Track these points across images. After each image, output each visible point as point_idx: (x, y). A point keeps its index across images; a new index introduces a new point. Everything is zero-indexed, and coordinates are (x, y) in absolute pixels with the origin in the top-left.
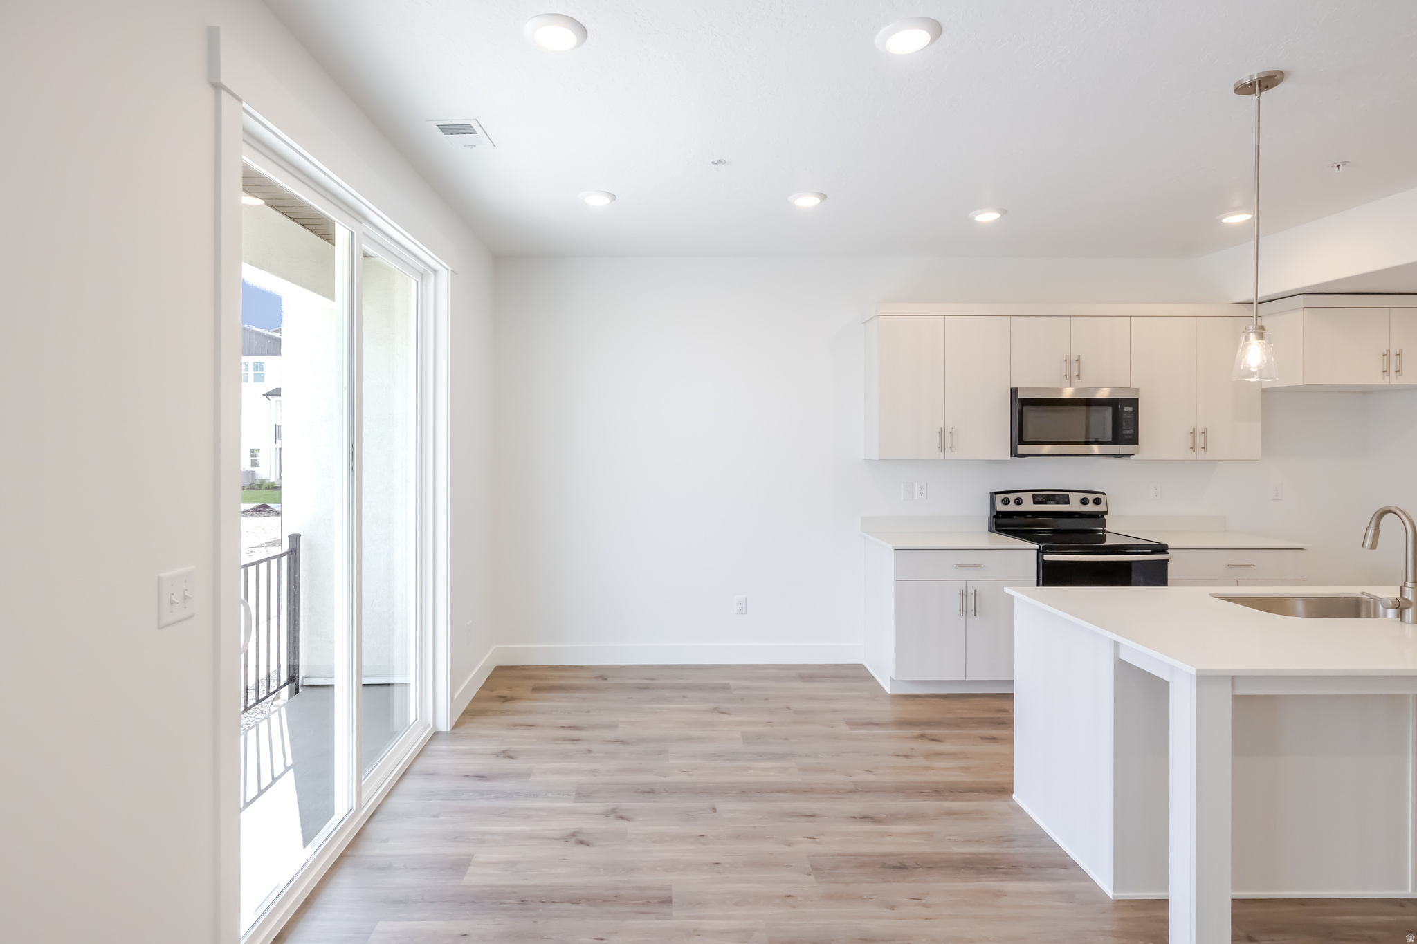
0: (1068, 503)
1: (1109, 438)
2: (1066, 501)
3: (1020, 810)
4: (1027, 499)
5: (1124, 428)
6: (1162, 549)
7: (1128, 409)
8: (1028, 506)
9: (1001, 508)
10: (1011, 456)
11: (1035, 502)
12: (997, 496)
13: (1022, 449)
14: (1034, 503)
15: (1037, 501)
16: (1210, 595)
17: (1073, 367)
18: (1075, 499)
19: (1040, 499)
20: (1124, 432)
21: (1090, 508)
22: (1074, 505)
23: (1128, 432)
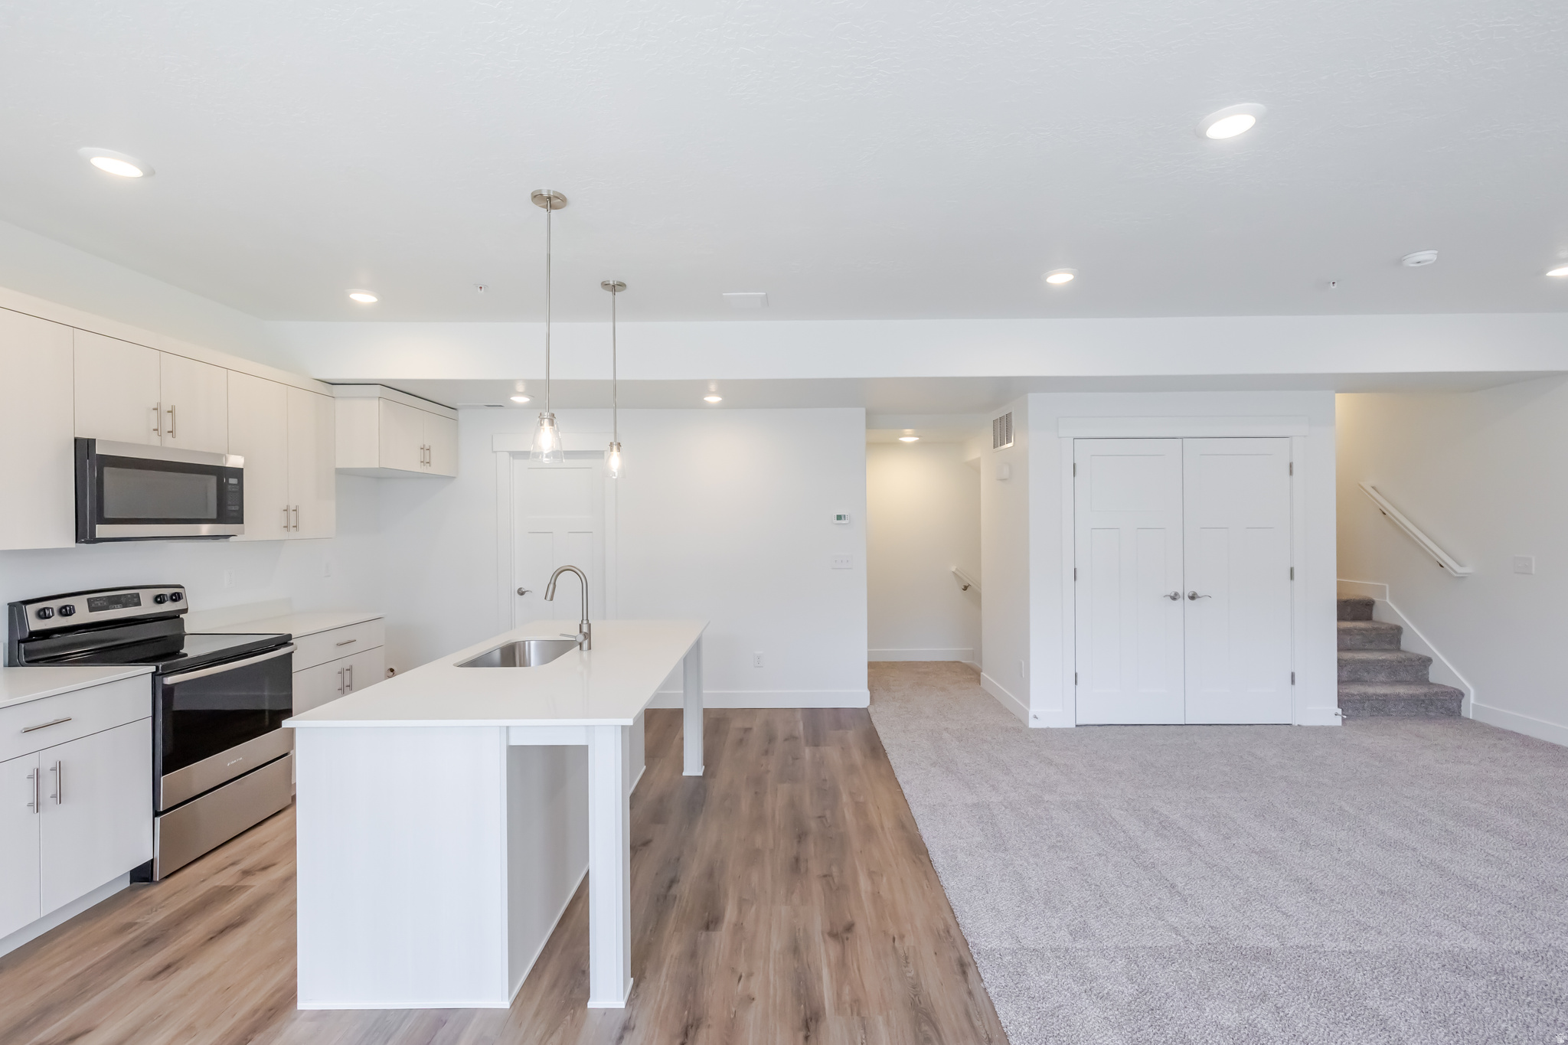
0: (138, 604)
1: (214, 516)
2: (135, 601)
3: (323, 1014)
4: (80, 604)
5: (229, 503)
6: (285, 641)
7: (233, 481)
8: (83, 615)
9: (36, 625)
10: (76, 542)
11: (92, 609)
12: (27, 607)
13: (102, 531)
14: (90, 611)
15: (92, 608)
16: (454, 665)
17: (165, 416)
18: (146, 597)
19: (99, 603)
20: (230, 508)
21: (168, 607)
22: (147, 607)
23: (233, 508)
